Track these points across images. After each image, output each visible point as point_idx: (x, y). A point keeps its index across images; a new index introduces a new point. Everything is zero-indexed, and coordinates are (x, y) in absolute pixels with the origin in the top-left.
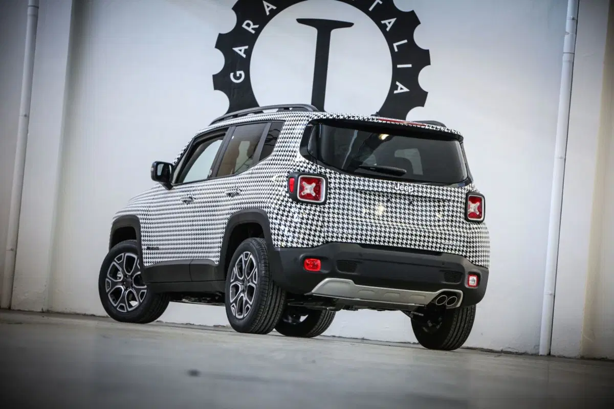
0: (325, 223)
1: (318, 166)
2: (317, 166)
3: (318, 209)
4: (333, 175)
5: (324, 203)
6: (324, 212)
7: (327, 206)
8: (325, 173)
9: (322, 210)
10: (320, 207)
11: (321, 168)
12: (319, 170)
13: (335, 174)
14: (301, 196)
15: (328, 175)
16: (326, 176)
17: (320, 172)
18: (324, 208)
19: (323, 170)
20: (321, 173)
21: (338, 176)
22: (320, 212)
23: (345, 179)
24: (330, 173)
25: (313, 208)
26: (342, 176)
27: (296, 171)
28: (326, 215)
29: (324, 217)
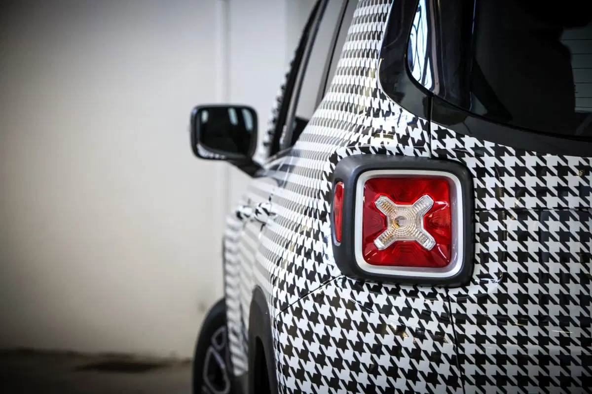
0: (466, 366)
1: (434, 126)
2: (427, 128)
3: (438, 306)
4: (490, 162)
5: (464, 279)
6: (462, 319)
7: (473, 290)
8: (461, 152)
9: (455, 307)
10: (448, 299)
11: (442, 135)
12: (435, 144)
13: (499, 153)
14: (373, 257)
15: (471, 163)
16: (464, 165)
17: (438, 150)
18: (461, 299)
19: (451, 143)
20: (442, 154)
21: (510, 161)
22: (444, 319)
23: (541, 171)
24: (479, 152)
25: (419, 304)
26: (531, 161)
27: (358, 152)
28: (471, 330)
29: (459, 340)
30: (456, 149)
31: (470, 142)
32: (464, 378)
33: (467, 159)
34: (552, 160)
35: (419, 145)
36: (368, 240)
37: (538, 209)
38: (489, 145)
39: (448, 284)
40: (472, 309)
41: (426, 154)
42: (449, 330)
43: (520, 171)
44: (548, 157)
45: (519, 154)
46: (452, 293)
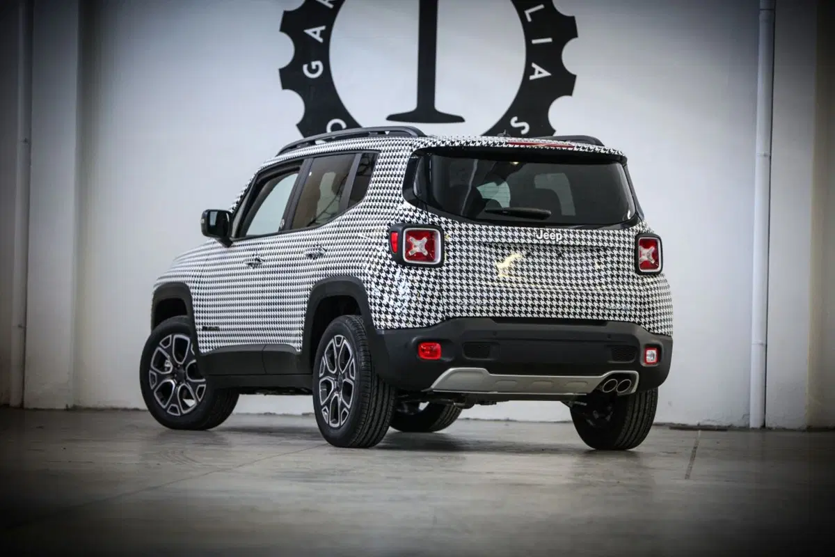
1: (430, 214)
2: (427, 214)
3: (433, 273)
4: (450, 226)
5: (441, 265)
7: (444, 268)
8: (440, 223)
10: (436, 271)
11: (433, 217)
13: (453, 223)
14: (409, 257)
17: (432, 222)
19: (436, 220)
21: (457, 226)
23: (467, 229)
24: (447, 223)
25: (426, 273)
26: (464, 226)
27: (400, 222)
28: (444, 281)
29: (441, 284)
30: (438, 221)
31: (443, 219)
32: (443, 297)
33: (442, 225)
34: (471, 226)
35: (425, 220)
36: (407, 252)
37: (466, 242)
38: (450, 220)
39: (435, 266)
40: (444, 274)
41: (427, 223)
42: (437, 281)
43: (460, 229)
44: (469, 225)
45: (460, 223)
46: (437, 269)
